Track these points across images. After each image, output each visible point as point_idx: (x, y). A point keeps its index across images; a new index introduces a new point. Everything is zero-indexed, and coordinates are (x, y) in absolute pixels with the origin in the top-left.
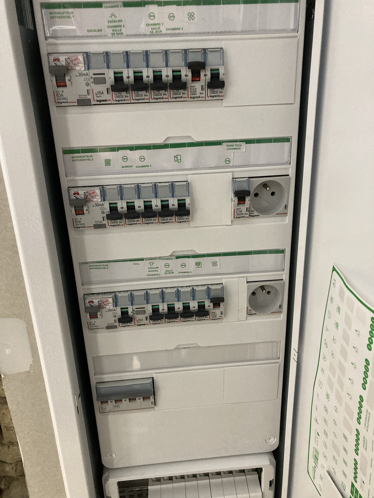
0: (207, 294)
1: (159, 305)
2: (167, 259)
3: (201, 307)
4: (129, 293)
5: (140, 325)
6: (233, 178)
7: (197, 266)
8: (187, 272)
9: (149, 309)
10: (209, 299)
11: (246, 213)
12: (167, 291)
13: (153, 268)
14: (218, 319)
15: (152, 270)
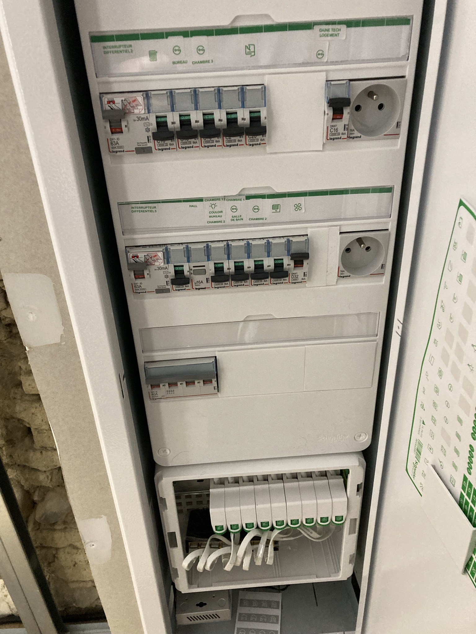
0: (286, 249)
1: (223, 263)
2: (234, 200)
3: (279, 266)
4: (184, 246)
5: (199, 289)
6: (326, 81)
7: (274, 211)
8: (261, 219)
9: (210, 268)
10: (289, 256)
11: (344, 132)
12: (233, 244)
13: (216, 212)
14: (299, 282)
15: (214, 214)
